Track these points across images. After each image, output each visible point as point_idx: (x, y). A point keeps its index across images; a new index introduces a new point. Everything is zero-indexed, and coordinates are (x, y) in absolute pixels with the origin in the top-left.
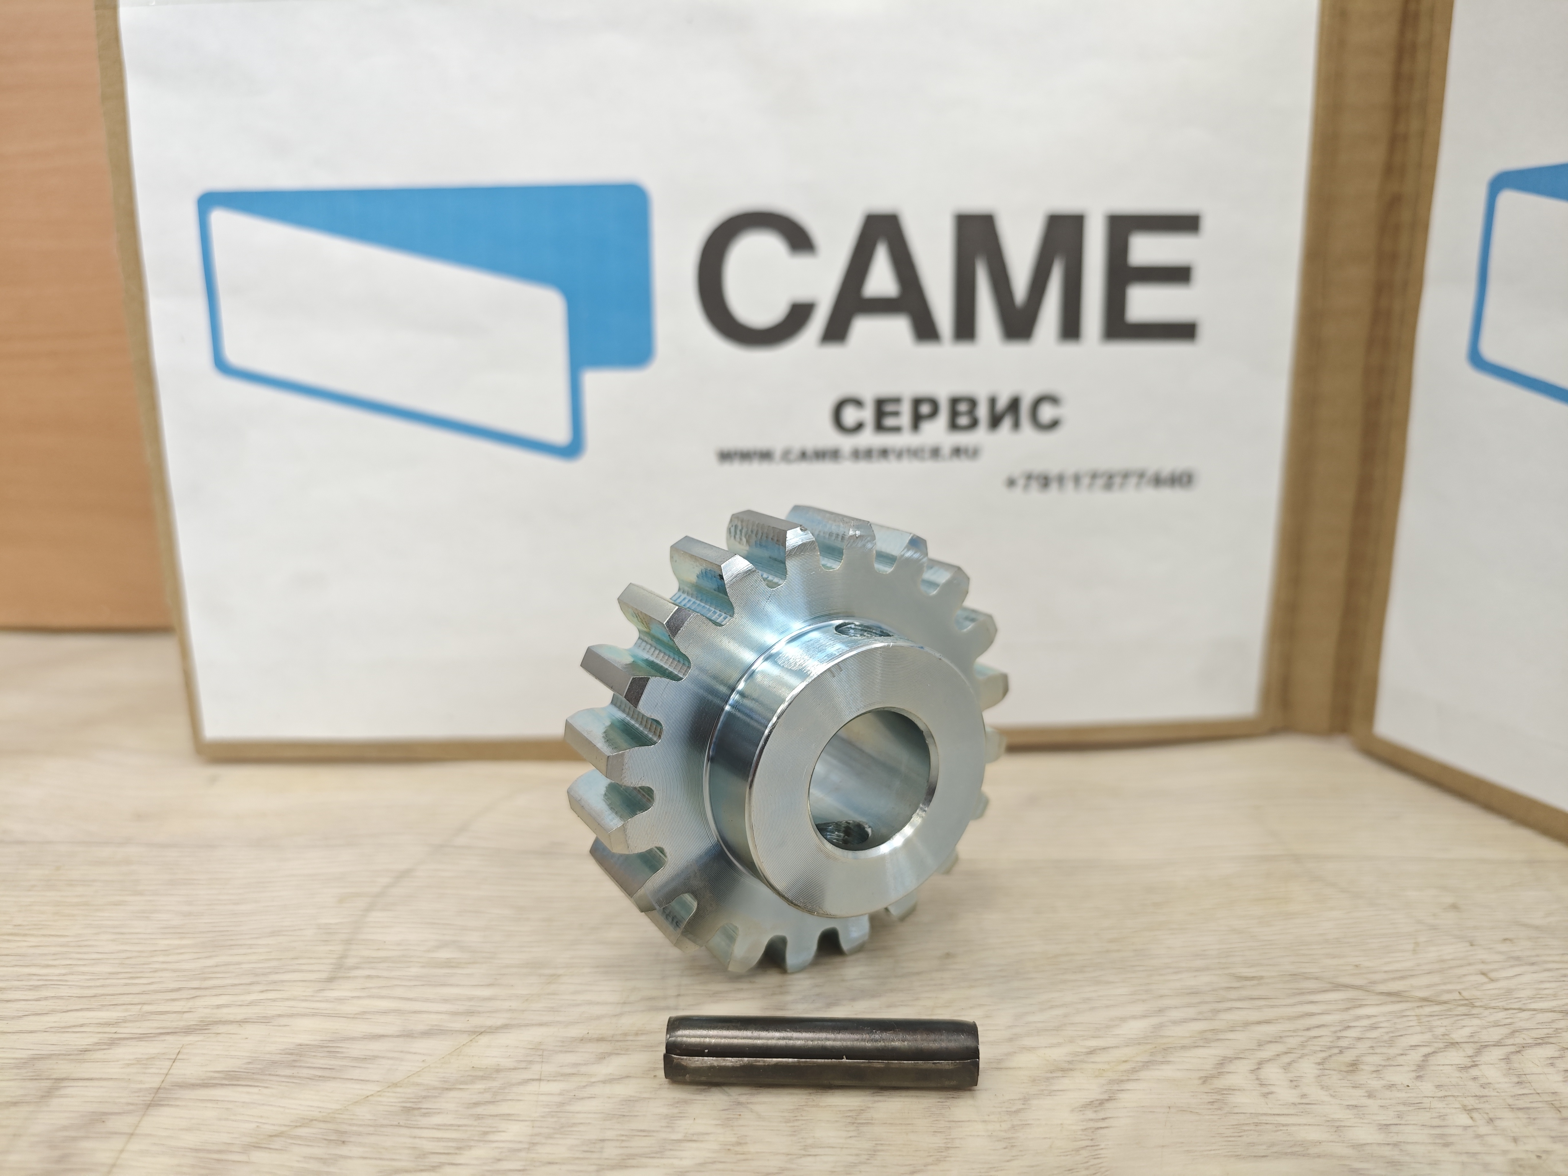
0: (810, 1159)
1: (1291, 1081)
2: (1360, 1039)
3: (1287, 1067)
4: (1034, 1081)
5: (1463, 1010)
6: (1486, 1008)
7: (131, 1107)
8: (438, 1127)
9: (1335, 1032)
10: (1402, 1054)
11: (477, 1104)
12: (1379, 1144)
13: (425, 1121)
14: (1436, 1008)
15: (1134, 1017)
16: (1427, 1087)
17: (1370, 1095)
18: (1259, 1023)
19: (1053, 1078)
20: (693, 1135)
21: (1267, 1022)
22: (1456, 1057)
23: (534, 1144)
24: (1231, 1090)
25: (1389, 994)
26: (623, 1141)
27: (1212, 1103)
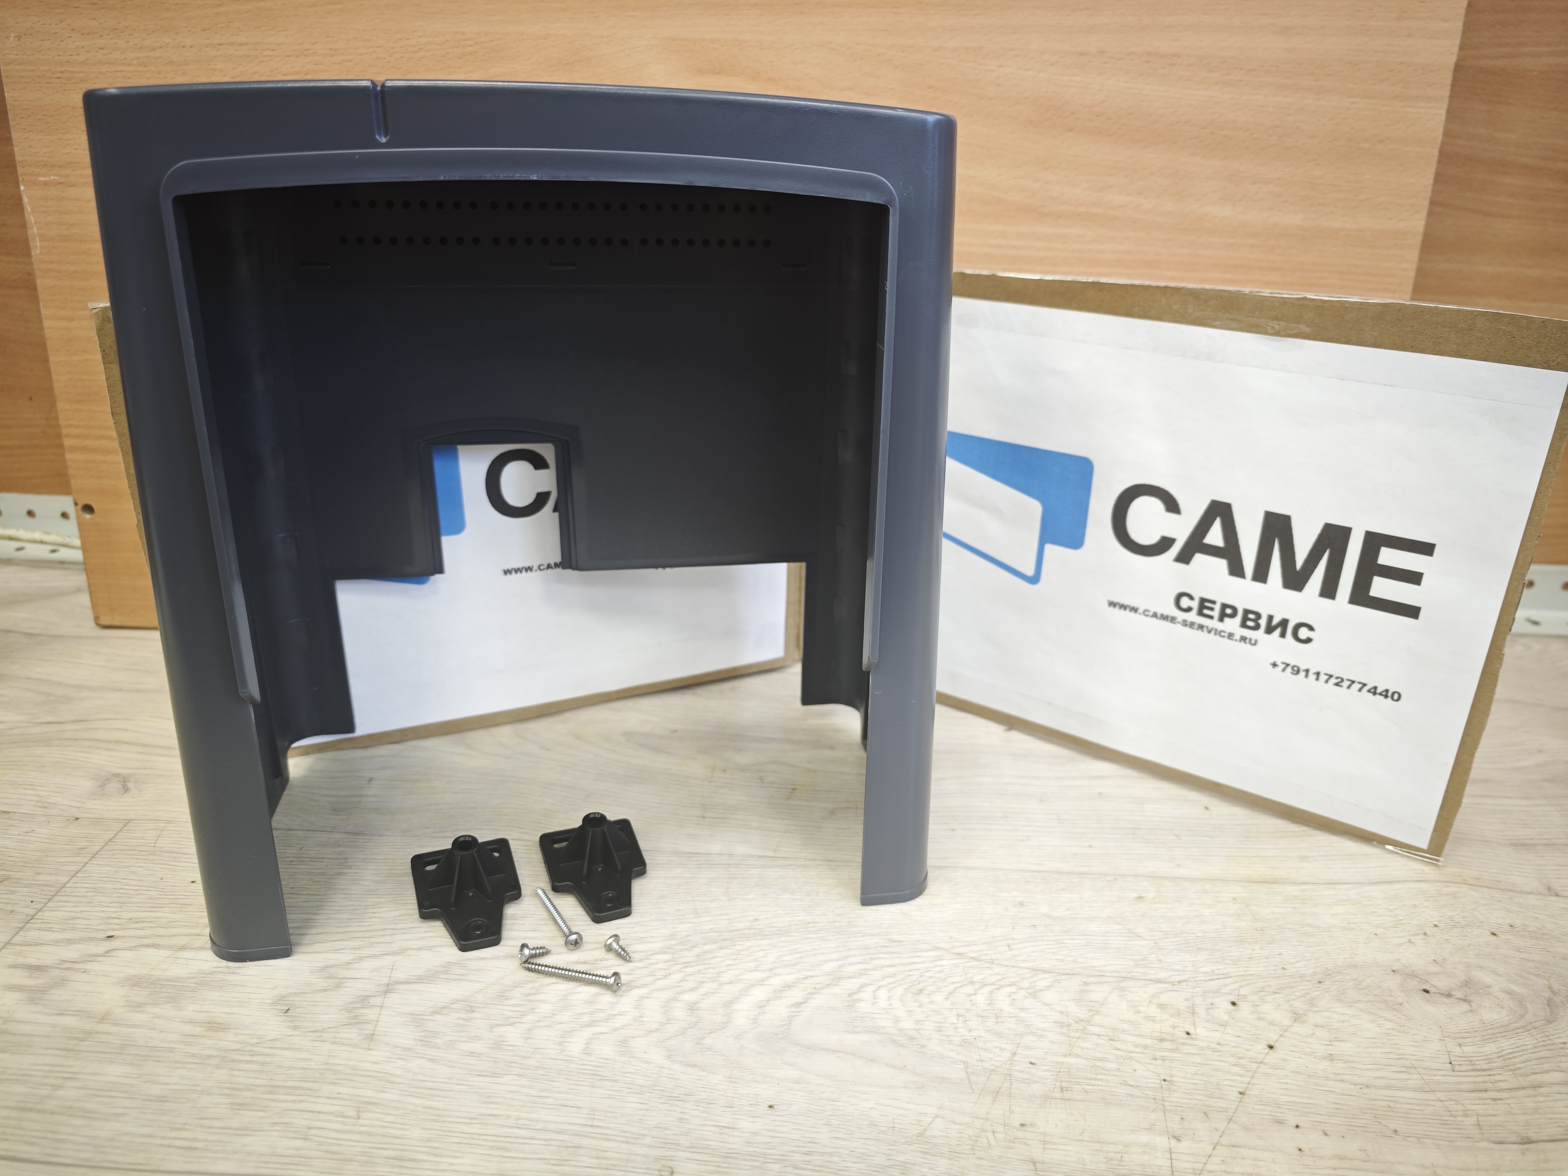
0: (669, 1025)
1: (889, 997)
2: (931, 977)
3: (889, 991)
4: (775, 991)
5: (987, 965)
6: (998, 965)
7: (378, 993)
8: (513, 1005)
9: (921, 973)
10: (946, 986)
11: (529, 995)
12: (910, 1029)
13: (507, 1002)
14: (976, 963)
15: (832, 960)
16: (947, 1004)
17: (920, 1006)
18: (889, 966)
19: (784, 990)
20: (622, 1012)
21: (893, 966)
22: (969, 989)
23: (554, 1014)
24: (859, 1000)
25: (958, 954)
26: (592, 1014)
27: (848, 1006)
